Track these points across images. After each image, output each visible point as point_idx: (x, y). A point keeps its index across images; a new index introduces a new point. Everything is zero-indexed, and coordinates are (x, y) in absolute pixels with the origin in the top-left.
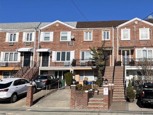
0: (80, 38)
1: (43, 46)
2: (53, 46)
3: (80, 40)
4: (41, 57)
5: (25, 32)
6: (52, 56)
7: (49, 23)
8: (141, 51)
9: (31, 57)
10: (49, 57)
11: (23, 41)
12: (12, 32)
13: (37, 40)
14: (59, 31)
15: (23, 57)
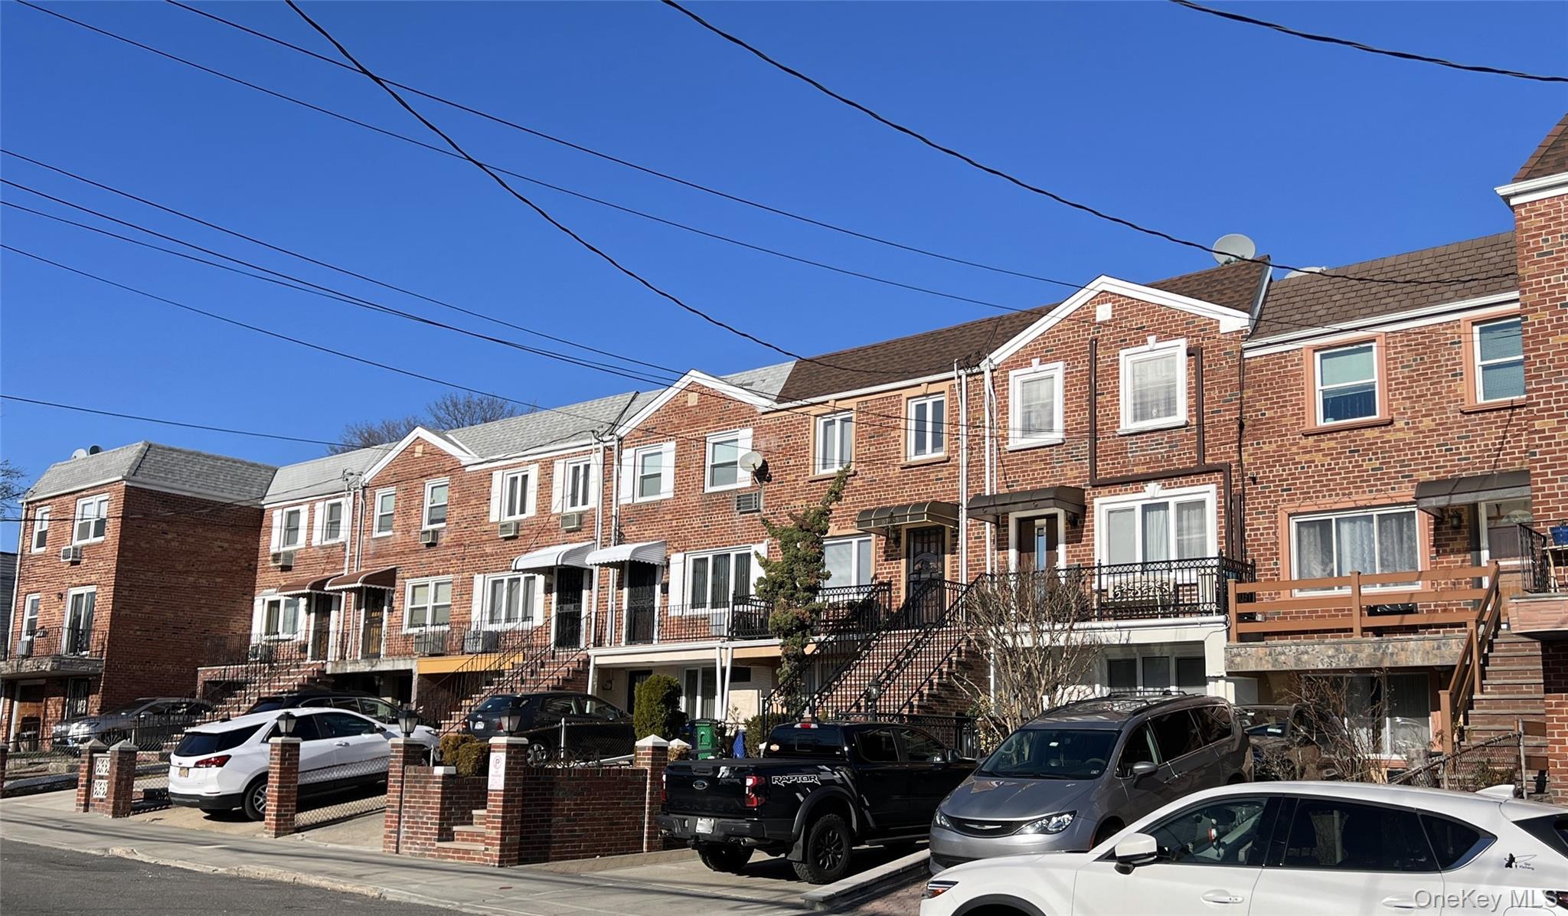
0: (792, 462)
1: (634, 528)
2: (674, 523)
3: (793, 477)
4: (626, 590)
5: (563, 457)
6: (667, 584)
7: (655, 393)
8: (1133, 510)
9: (585, 593)
10: (658, 588)
11: (553, 508)
12: (514, 466)
13: (606, 498)
14: (701, 430)
15: (555, 595)
